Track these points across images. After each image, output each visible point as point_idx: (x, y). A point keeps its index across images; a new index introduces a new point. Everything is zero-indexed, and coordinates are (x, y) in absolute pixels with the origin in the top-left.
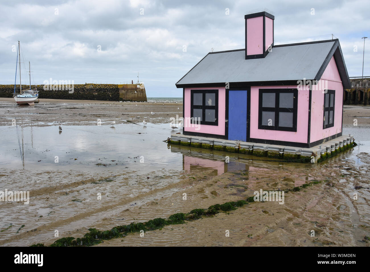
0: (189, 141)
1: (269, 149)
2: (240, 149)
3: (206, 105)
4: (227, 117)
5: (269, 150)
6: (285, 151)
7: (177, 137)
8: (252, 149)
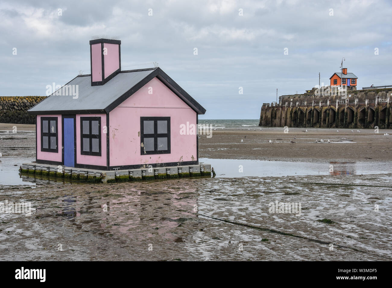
0: (34, 169)
1: (81, 172)
2: (65, 174)
3: (51, 132)
4: (63, 145)
5: (81, 174)
6: (89, 173)
7: (26, 165)
8: (71, 173)
